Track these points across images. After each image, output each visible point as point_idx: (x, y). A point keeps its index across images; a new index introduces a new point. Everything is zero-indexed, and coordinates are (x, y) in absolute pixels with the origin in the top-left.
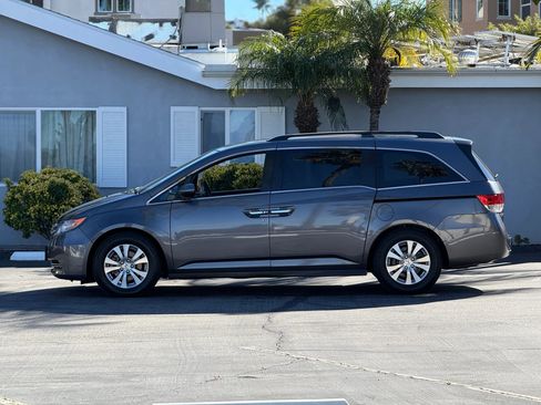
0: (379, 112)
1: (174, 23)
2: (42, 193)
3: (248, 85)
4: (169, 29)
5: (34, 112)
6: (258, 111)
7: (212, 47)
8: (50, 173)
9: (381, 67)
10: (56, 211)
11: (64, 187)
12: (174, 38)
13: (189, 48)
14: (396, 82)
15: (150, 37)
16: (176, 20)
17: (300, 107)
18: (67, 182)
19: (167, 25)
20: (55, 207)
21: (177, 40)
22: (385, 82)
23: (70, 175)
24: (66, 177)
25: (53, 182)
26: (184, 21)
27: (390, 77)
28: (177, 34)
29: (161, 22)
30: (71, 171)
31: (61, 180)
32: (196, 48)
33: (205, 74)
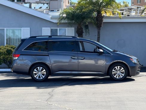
0: (100, 29)
1: (47, 4)
2: (4, 52)
3: (63, 21)
4: (46, 5)
5: (4, 29)
6: (67, 28)
7: (58, 11)
8: (7, 46)
9: (101, 17)
10: (8, 57)
11: (11, 50)
12: (47, 8)
13: (51, 11)
14: (105, 20)
15: (41, 8)
16: (48, 3)
17: (78, 27)
18: (12, 49)
19: (46, 4)
20: (8, 56)
21: (48, 9)
22: (102, 20)
23: (13, 47)
24: (12, 48)
25: (8, 49)
26: (50, 3)
27: (103, 19)
28: (48, 7)
29: (44, 4)
30: (13, 46)
31: (10, 49)
32: (53, 11)
33: (51, 18)
